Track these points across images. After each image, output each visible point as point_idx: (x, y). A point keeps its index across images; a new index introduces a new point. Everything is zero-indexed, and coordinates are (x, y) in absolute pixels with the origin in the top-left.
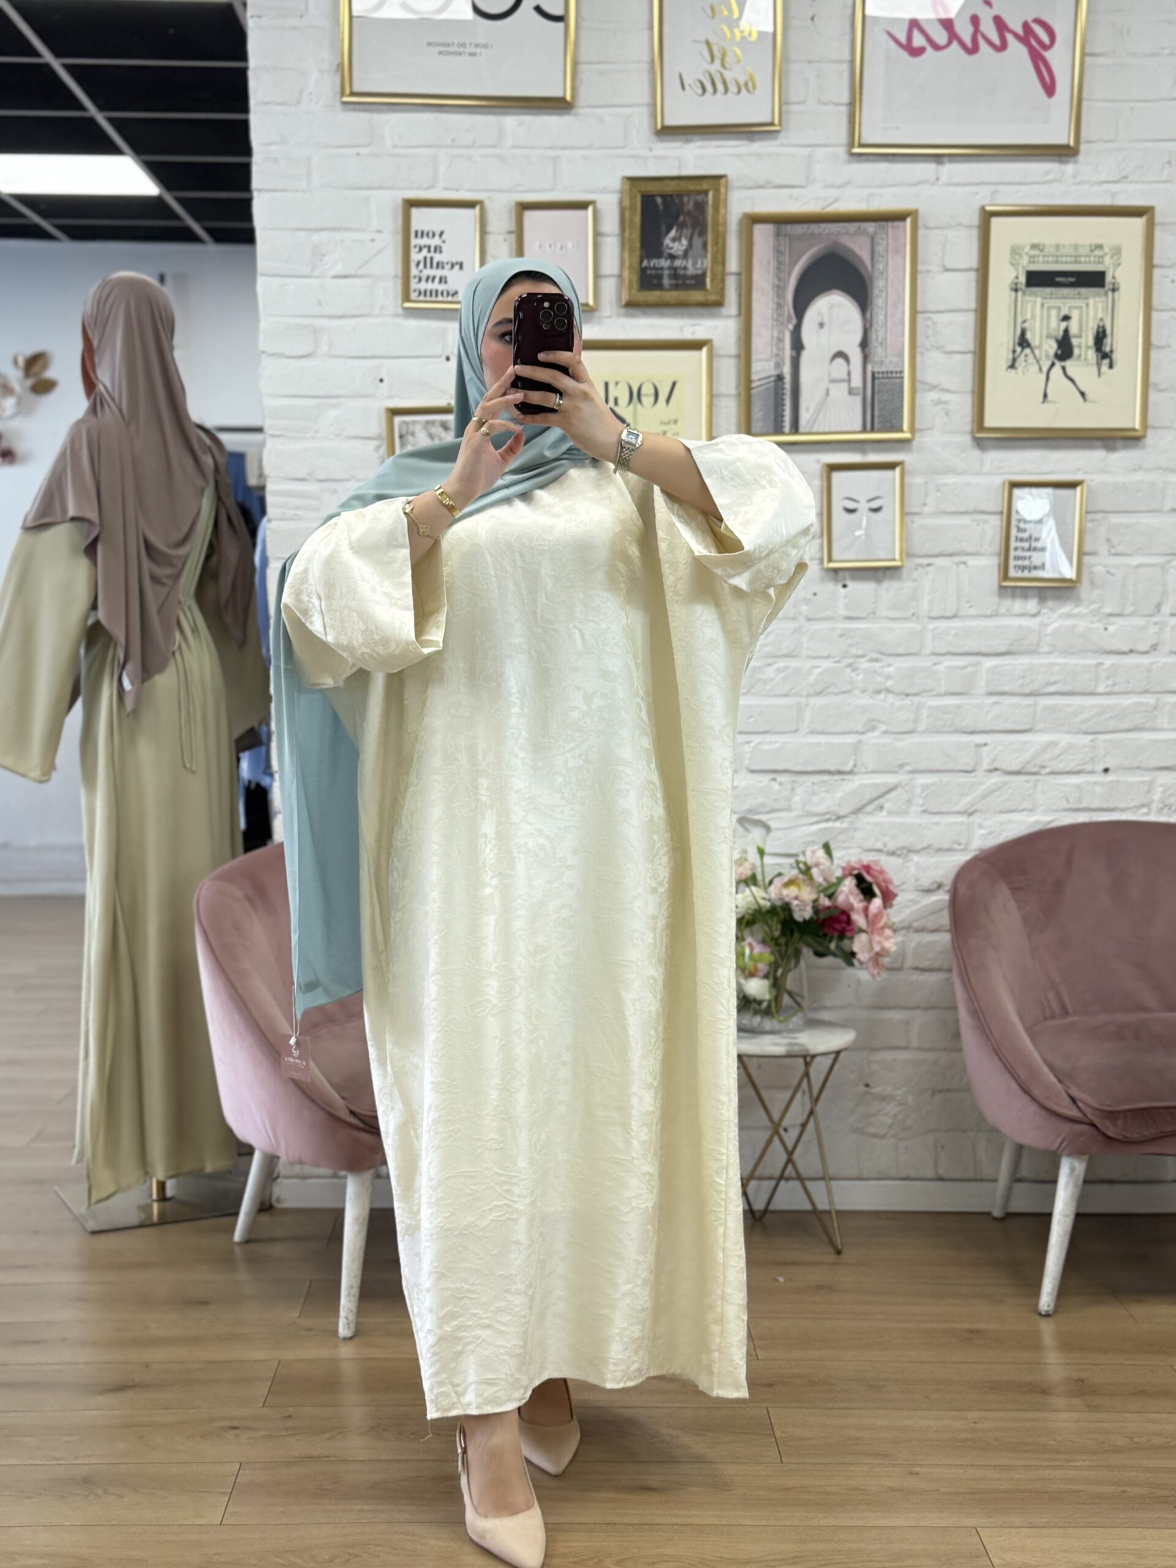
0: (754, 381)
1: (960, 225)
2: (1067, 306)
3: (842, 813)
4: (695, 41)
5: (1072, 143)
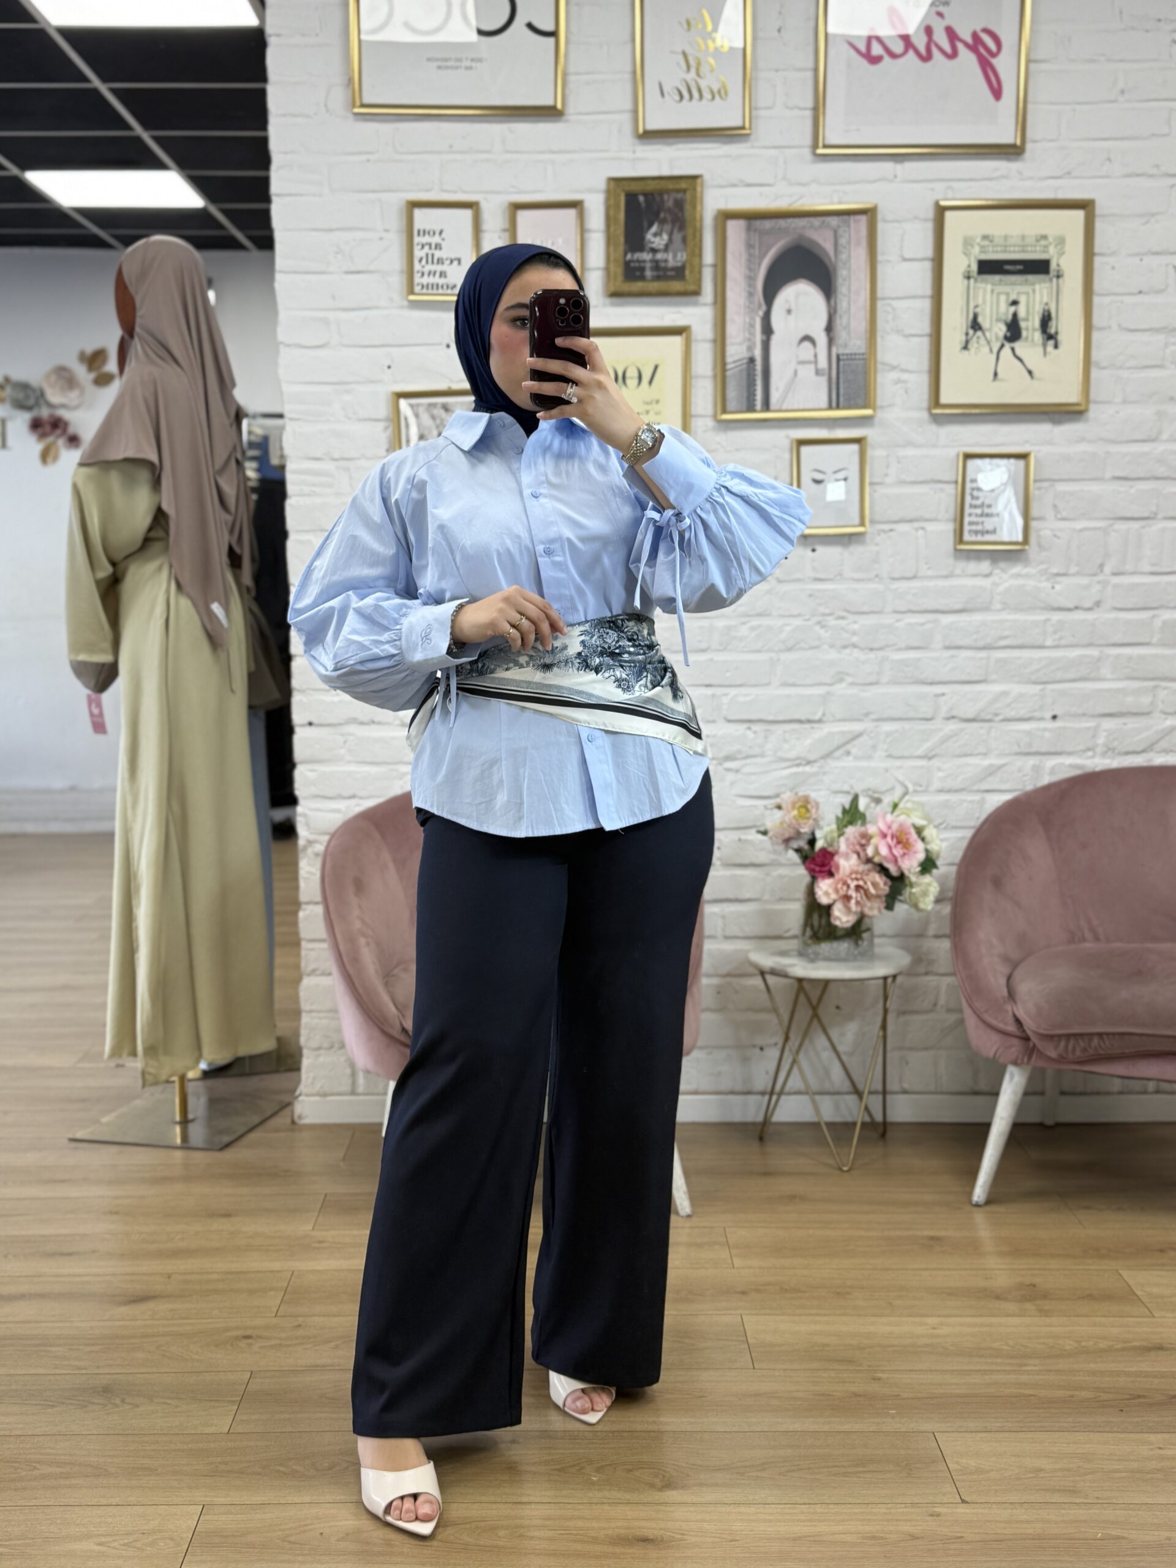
0: (730, 363)
1: (916, 218)
3: (812, 757)
4: (673, 52)
5: (1018, 142)
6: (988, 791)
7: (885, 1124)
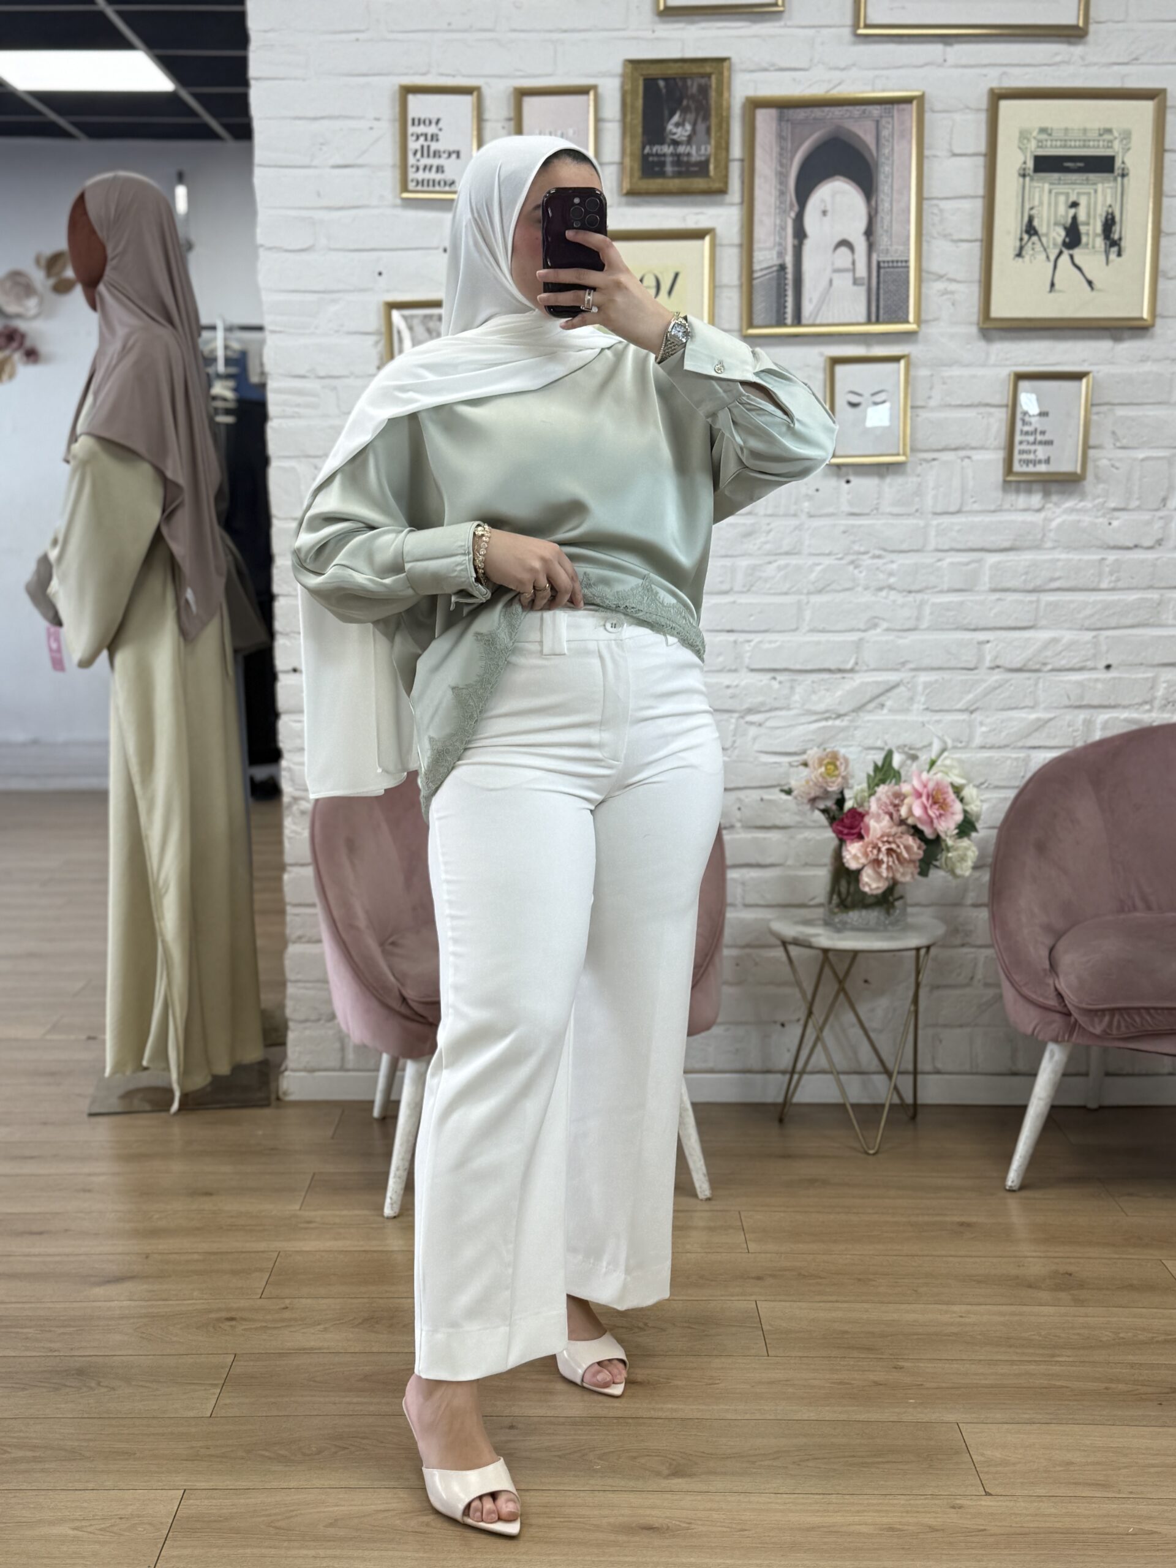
0: (757, 271)
1: (968, 108)
2: (1076, 191)
3: (842, 712)
5: (1081, 24)
6: (1034, 748)
7: (915, 1105)
